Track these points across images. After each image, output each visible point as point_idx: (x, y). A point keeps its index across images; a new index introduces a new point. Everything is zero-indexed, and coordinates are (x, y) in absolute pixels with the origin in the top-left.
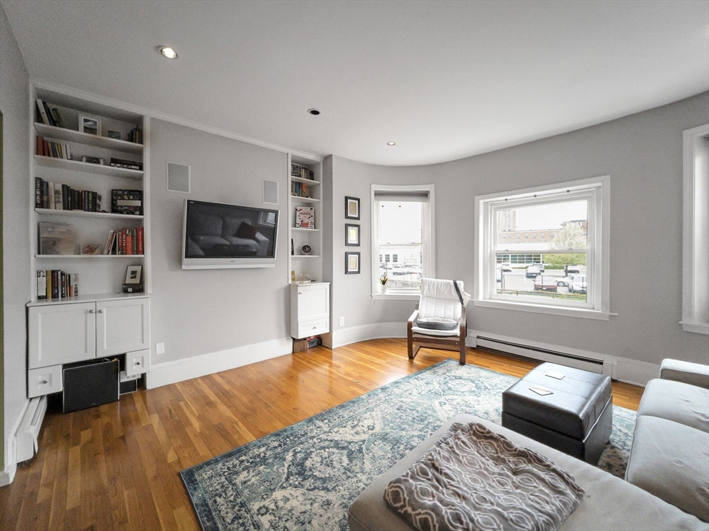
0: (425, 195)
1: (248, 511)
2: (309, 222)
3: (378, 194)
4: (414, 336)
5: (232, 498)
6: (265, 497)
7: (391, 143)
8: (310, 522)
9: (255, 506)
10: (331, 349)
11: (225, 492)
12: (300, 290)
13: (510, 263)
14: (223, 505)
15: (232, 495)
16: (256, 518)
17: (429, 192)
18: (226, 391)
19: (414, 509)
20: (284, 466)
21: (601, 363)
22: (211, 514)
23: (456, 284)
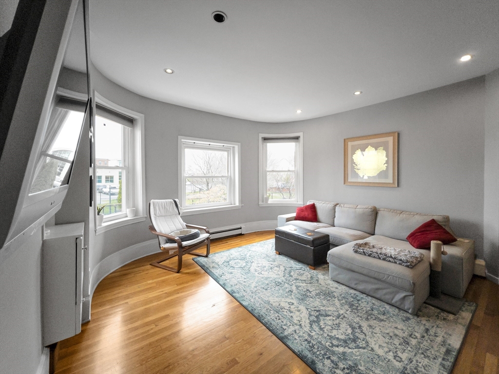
0: (131, 121)
1: (405, 368)
6: (387, 360)
8: (388, 334)
9: (398, 364)
10: (89, 322)
16: (406, 362)
17: (136, 120)
20: (352, 352)
23: (175, 202)
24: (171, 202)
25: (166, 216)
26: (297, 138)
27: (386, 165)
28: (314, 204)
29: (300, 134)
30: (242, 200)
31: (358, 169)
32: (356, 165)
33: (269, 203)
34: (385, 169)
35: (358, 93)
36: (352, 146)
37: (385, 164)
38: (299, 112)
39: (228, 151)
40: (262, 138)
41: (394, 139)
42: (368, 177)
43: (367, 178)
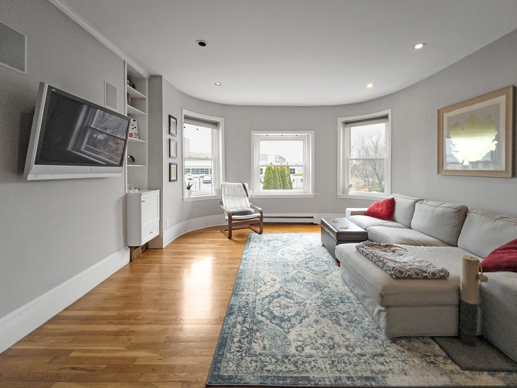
0: (216, 124)
1: (294, 356)
2: (134, 133)
3: (187, 118)
4: (233, 222)
5: (274, 360)
6: (288, 343)
7: (217, 84)
8: (325, 333)
9: (293, 350)
10: (162, 249)
11: (262, 362)
12: (143, 197)
13: (191, 174)
14: (276, 367)
15: (270, 359)
16: (304, 355)
17: (219, 123)
18: (117, 316)
19: (410, 272)
20: (268, 324)
21: (313, 218)
22: (279, 377)
23: (244, 186)
24: (240, 185)
25: (234, 195)
26: (385, 117)
27: (496, 142)
28: (393, 198)
29: (388, 112)
30: (315, 190)
31: (456, 152)
32: (454, 146)
33: (349, 194)
34: (494, 148)
35: (419, 46)
36: (449, 118)
37: (493, 141)
38: (370, 86)
39: (303, 140)
40: (343, 122)
41: (507, 98)
42: (470, 163)
43: (468, 164)
